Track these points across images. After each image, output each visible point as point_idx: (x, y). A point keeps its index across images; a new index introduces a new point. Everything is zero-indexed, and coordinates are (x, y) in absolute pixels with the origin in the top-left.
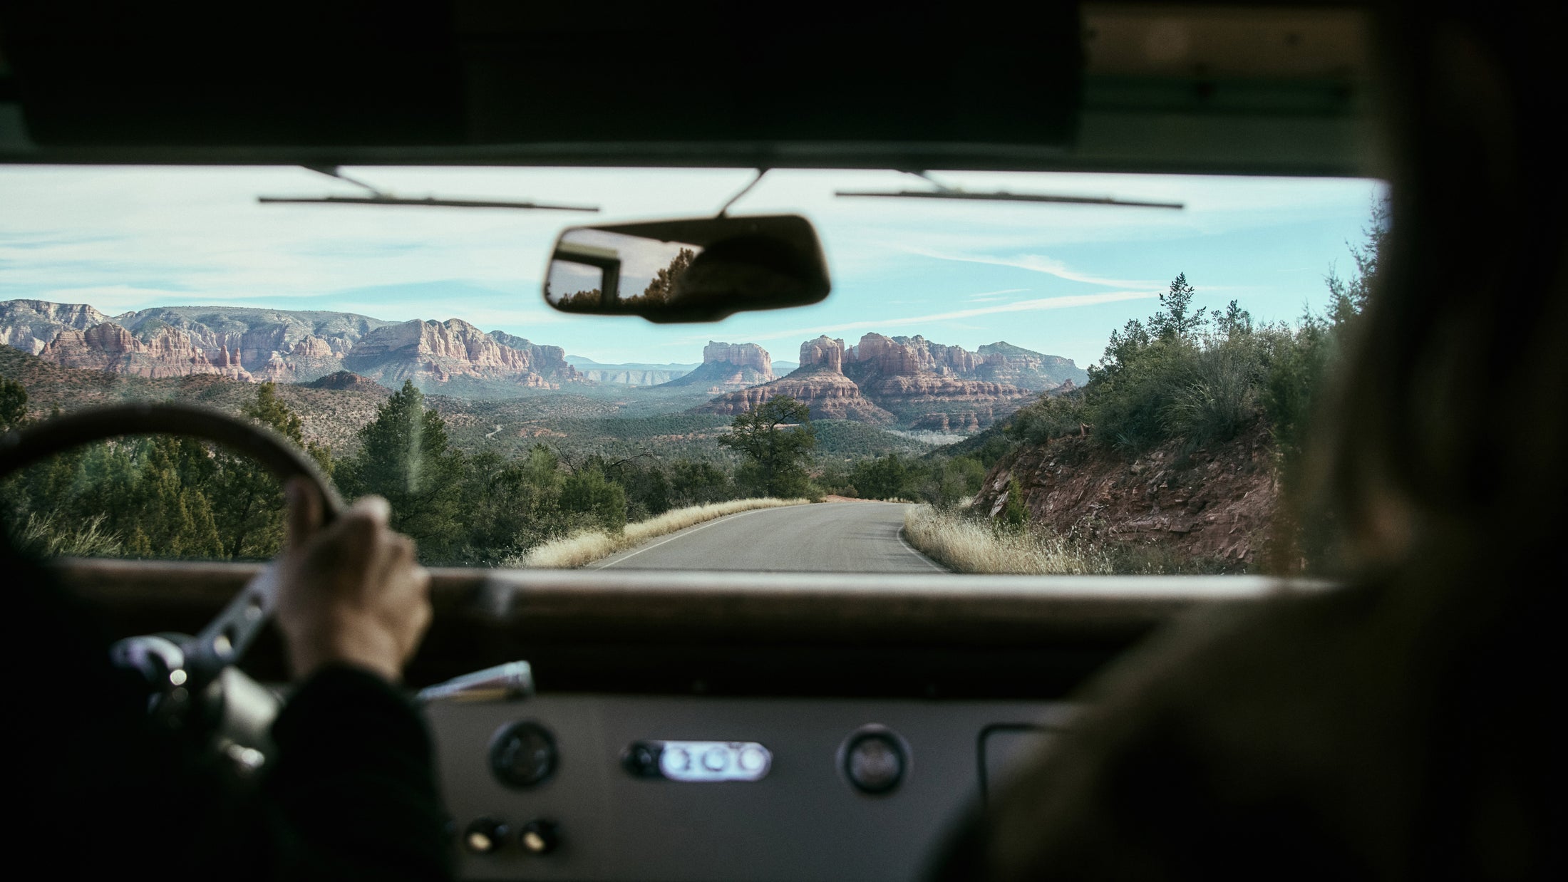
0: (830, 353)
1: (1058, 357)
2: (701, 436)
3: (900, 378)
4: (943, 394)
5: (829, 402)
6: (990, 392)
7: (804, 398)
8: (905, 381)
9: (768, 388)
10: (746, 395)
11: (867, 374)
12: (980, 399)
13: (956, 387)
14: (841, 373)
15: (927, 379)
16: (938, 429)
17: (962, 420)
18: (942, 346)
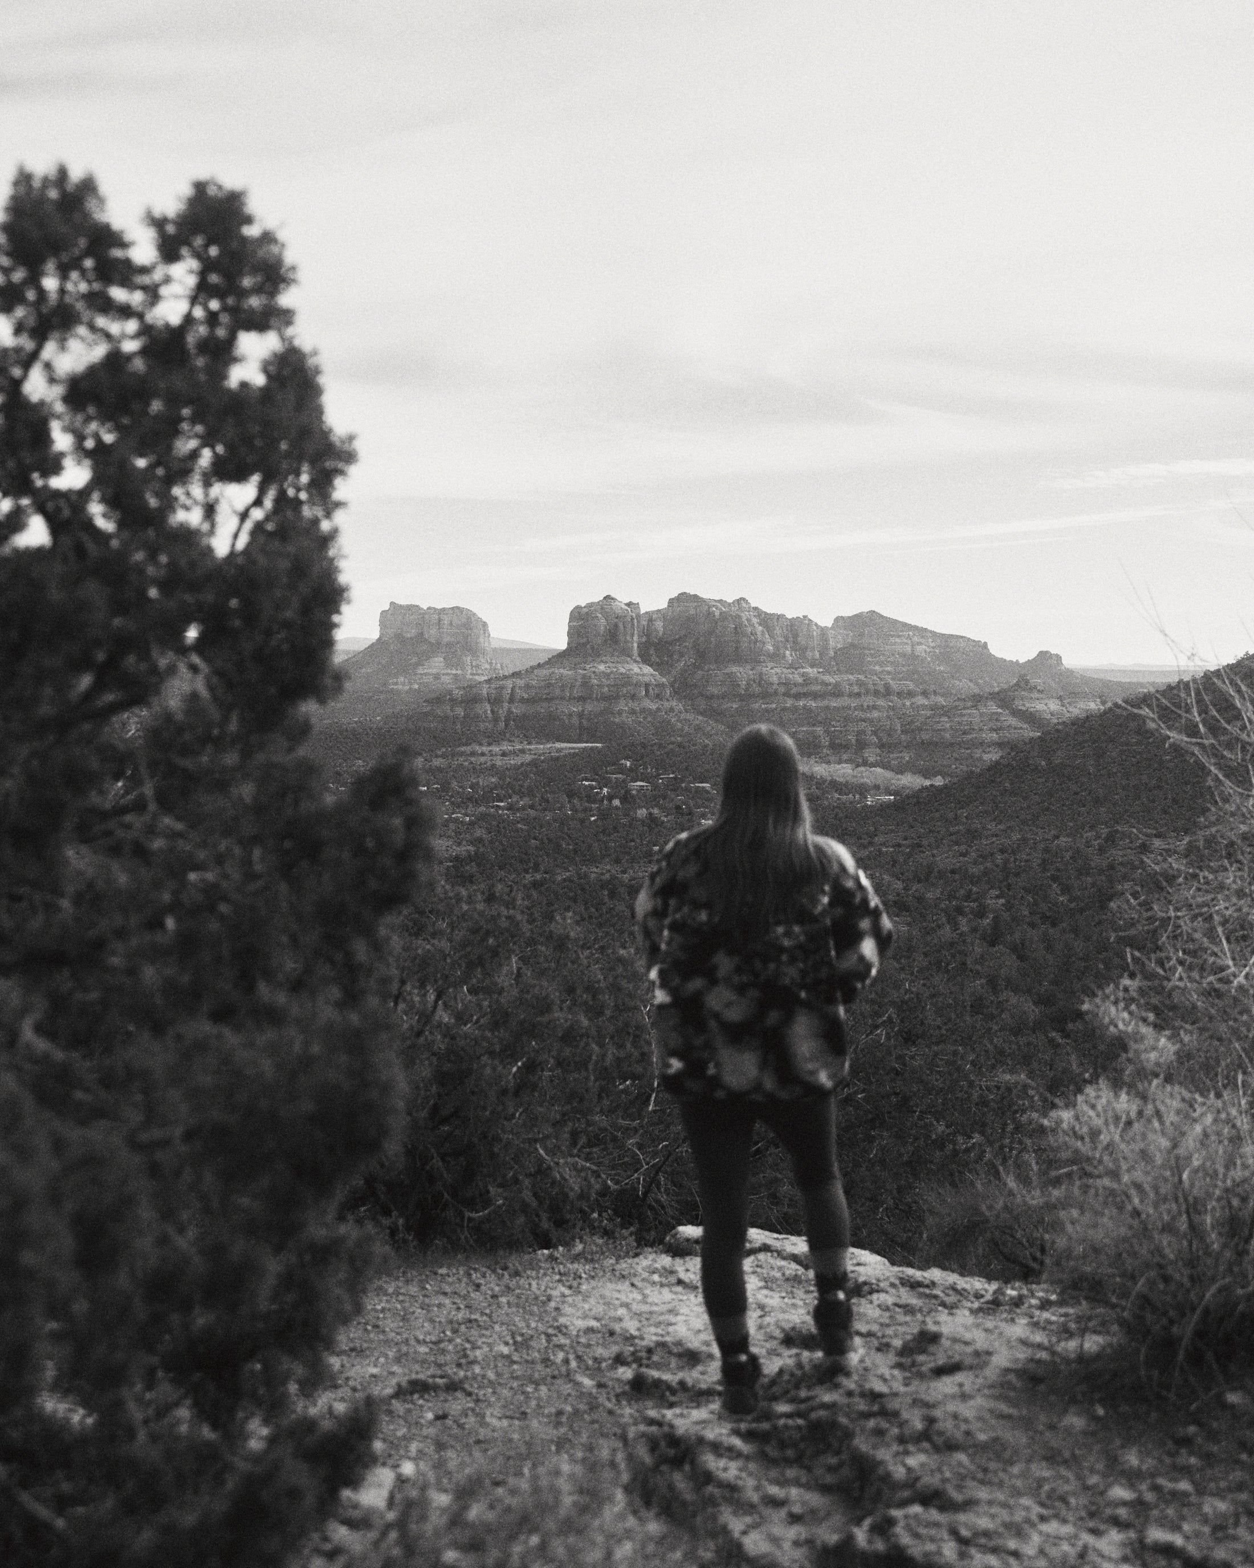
0: (621, 625)
1: (962, 637)
2: (437, 762)
3: (734, 669)
4: (805, 695)
5: (622, 705)
6: (876, 693)
7: (582, 699)
8: (742, 673)
9: (520, 682)
10: (485, 692)
11: (678, 661)
12: (865, 704)
13: (827, 685)
14: (638, 659)
15: (778, 670)
16: (815, 754)
17: (852, 738)
18: (780, 617)
